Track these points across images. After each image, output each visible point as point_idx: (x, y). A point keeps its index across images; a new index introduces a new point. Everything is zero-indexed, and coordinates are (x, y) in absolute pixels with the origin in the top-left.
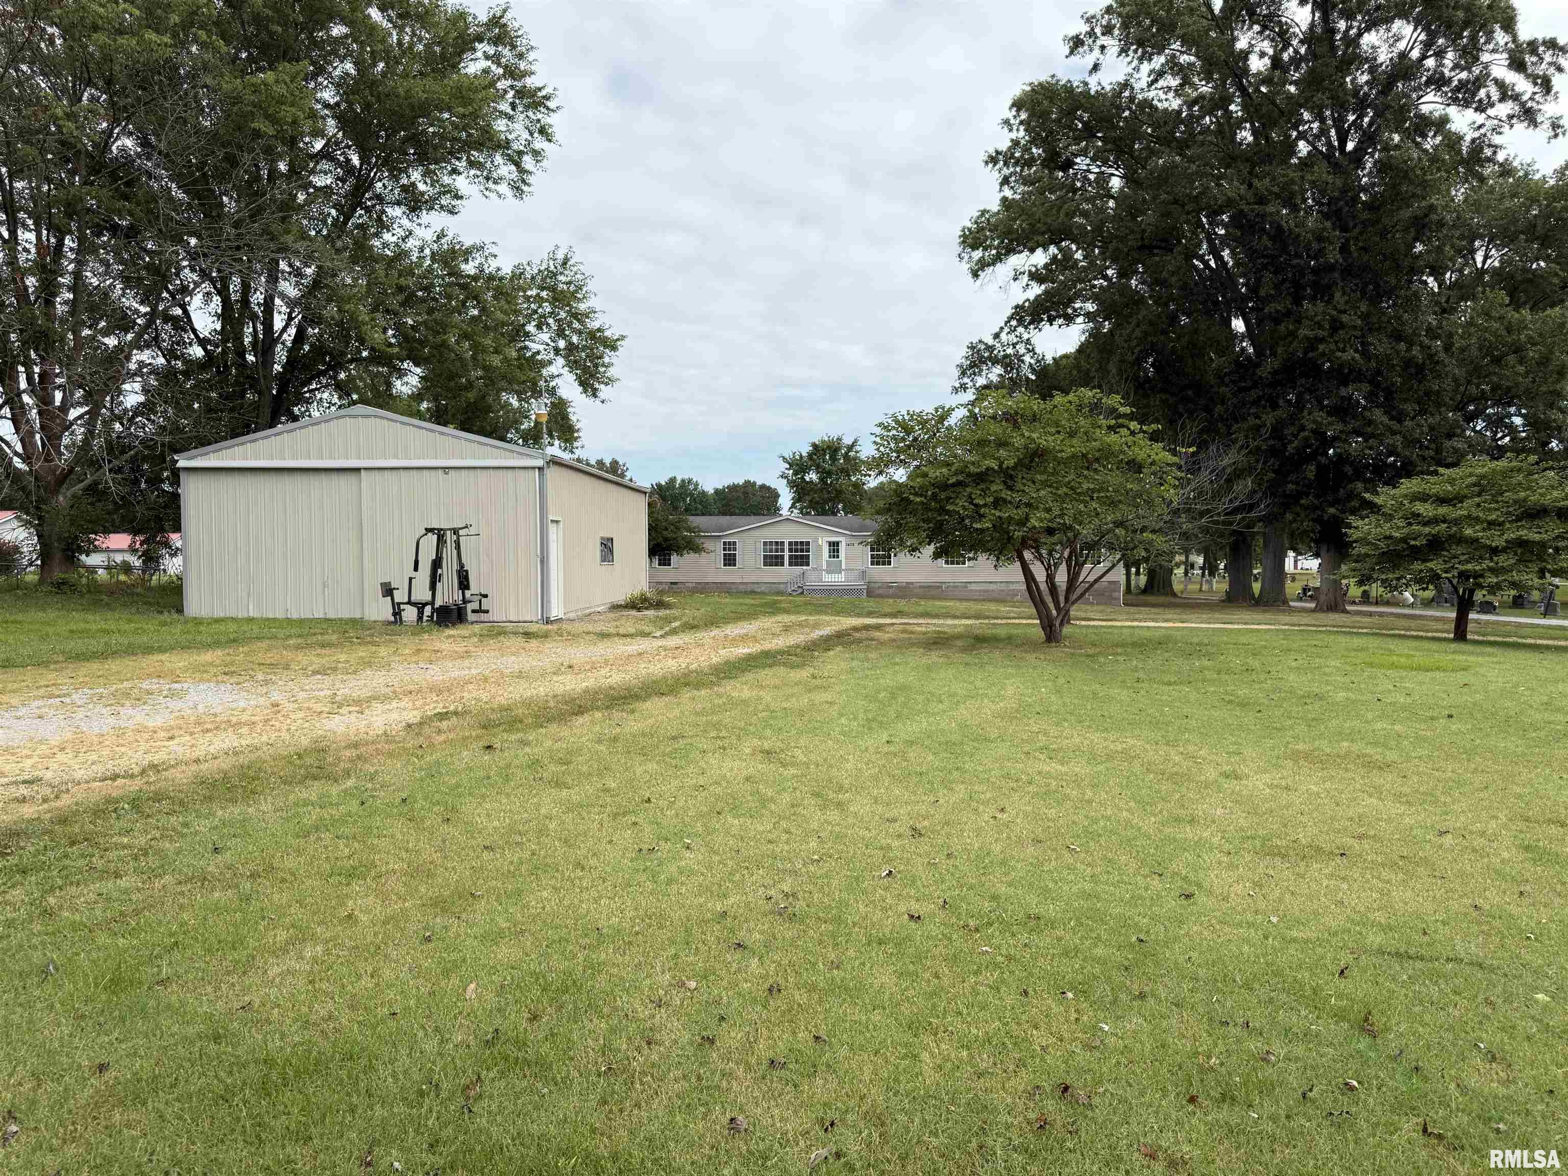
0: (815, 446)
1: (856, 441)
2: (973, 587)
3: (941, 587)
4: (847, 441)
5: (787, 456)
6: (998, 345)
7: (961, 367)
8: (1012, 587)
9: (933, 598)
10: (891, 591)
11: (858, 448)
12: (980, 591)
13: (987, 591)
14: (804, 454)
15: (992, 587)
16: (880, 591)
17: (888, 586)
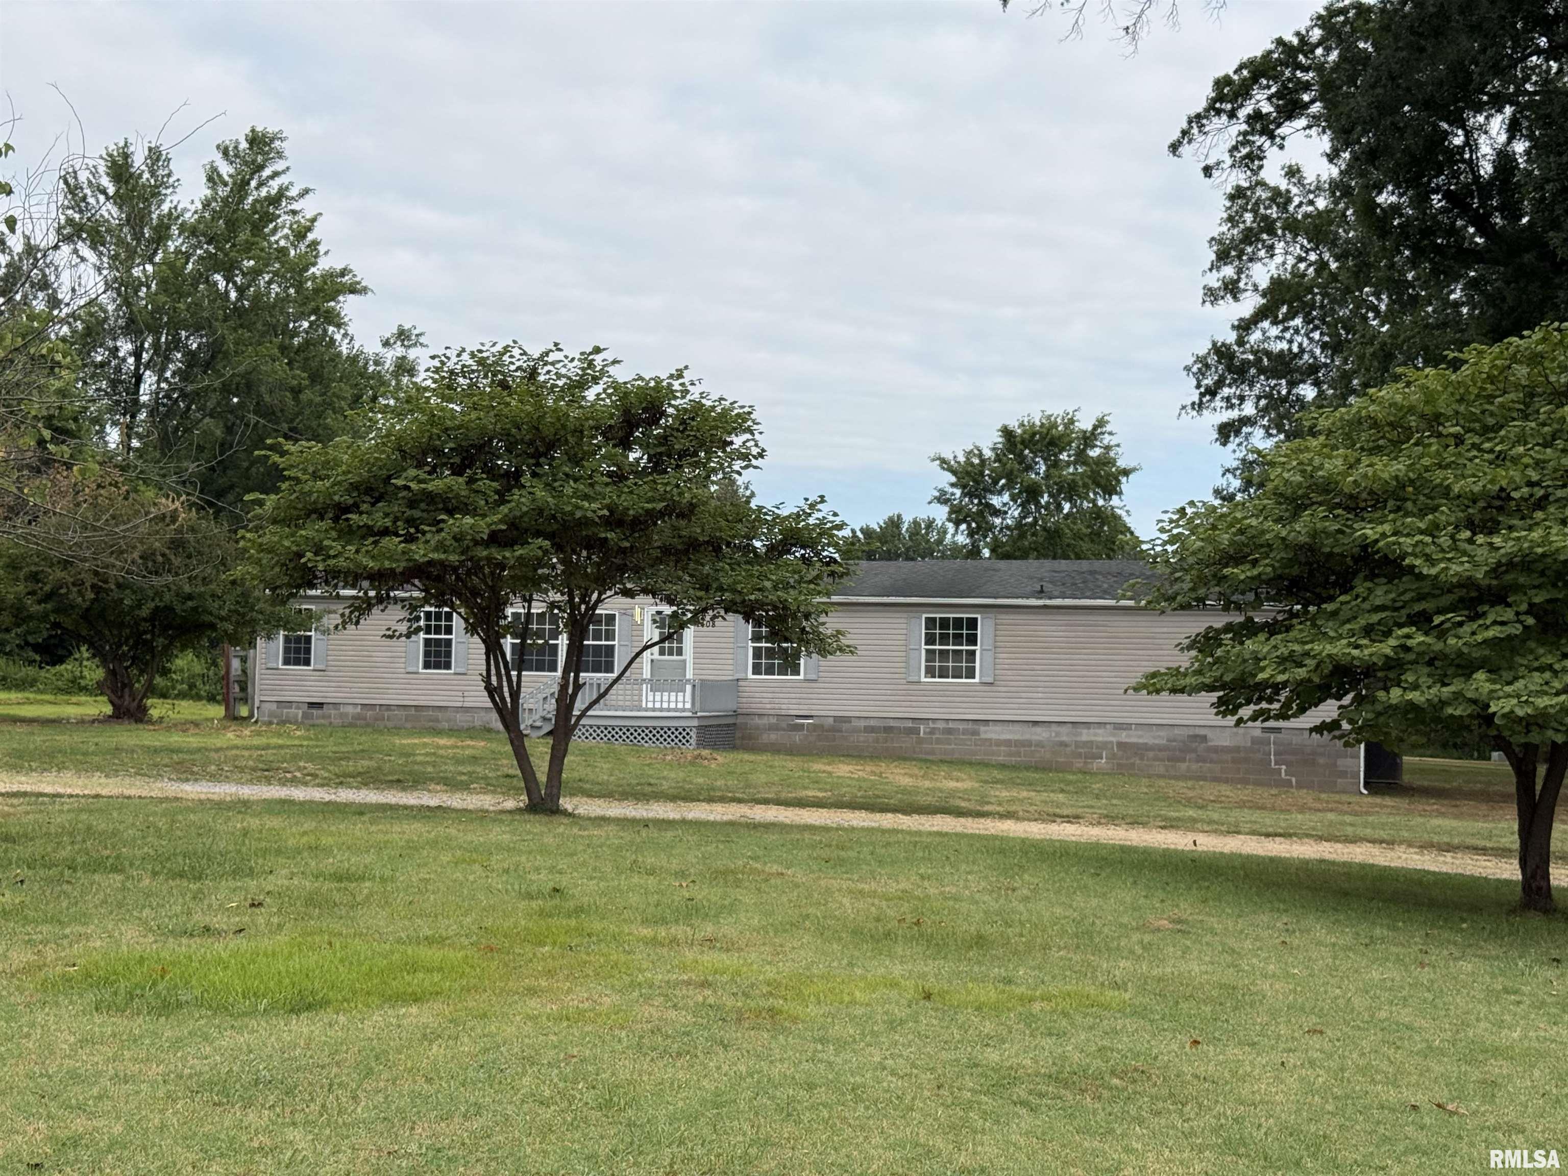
0: (1007, 433)
1: (1101, 423)
2: (991, 733)
3: (915, 731)
4: (1085, 424)
5: (949, 456)
6: (1294, 190)
7: (1220, 242)
8: (1085, 735)
9: (900, 757)
10: (797, 737)
11: (1107, 439)
12: (1008, 743)
13: (1028, 743)
14: (988, 453)
15: (1041, 734)
16: (773, 737)
17: (791, 724)
